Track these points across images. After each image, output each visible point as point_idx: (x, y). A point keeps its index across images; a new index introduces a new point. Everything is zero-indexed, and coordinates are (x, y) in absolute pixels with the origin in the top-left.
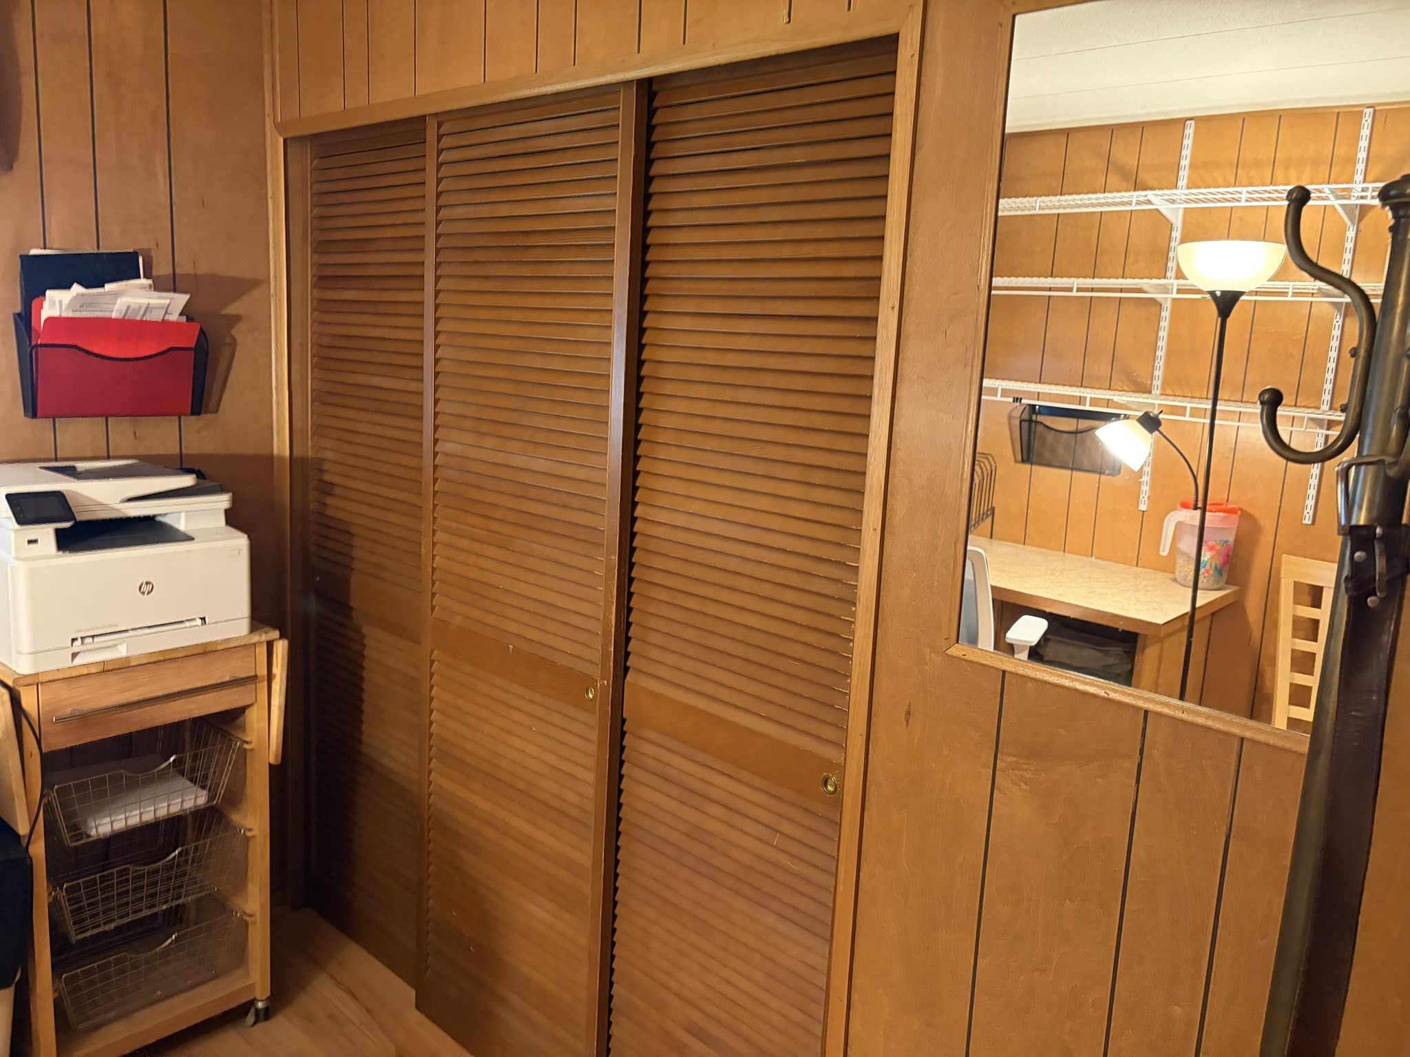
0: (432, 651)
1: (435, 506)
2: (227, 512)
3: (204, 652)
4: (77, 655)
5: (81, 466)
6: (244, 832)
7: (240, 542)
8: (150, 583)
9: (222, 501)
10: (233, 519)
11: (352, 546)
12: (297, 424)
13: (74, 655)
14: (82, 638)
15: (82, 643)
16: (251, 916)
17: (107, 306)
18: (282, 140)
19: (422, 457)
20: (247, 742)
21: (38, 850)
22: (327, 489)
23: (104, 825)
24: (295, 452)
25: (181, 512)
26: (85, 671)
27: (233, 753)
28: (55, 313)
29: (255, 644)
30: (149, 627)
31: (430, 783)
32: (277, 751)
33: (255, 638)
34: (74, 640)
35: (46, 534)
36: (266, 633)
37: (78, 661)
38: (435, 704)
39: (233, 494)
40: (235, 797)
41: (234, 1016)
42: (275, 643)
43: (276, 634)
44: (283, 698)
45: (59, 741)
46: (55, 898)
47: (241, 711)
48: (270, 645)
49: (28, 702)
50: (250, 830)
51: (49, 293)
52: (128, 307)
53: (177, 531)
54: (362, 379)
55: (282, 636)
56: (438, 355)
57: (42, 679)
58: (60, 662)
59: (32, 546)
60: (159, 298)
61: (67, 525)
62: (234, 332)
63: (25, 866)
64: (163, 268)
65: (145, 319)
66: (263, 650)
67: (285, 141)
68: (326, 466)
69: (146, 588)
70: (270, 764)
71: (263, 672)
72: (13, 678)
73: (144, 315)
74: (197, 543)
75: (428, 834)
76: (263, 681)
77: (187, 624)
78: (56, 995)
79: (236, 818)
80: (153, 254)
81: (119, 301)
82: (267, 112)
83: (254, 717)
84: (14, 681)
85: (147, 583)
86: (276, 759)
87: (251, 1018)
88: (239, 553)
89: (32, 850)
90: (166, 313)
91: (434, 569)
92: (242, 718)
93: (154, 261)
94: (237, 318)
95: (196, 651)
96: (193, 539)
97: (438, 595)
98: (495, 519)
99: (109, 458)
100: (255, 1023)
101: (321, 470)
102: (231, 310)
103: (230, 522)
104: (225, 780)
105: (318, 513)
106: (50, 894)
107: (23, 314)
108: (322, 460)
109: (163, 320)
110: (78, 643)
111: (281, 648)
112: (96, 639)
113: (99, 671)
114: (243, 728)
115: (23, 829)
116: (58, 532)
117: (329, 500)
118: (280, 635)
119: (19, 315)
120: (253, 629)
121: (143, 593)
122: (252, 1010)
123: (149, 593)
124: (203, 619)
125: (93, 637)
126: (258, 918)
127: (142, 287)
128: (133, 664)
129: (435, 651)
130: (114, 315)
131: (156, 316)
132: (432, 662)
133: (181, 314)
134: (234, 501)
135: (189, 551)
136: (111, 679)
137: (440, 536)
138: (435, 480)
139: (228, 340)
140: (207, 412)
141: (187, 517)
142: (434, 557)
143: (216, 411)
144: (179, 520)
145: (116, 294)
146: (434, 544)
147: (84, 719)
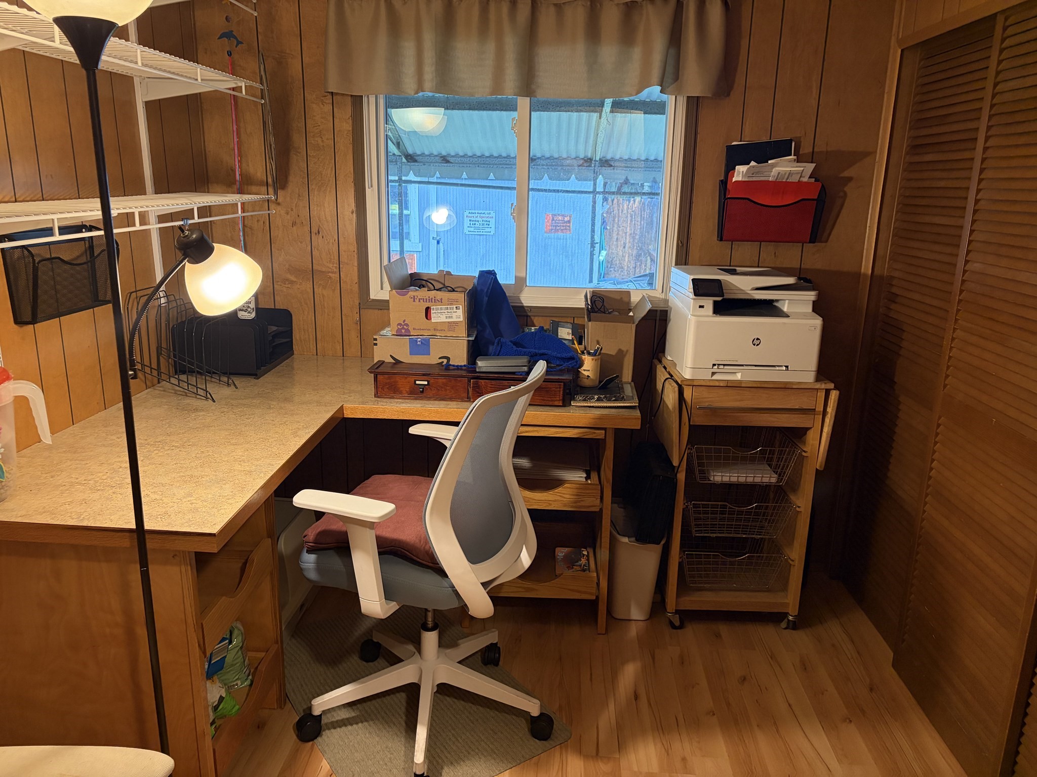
0: (940, 418)
1: (958, 310)
2: (814, 302)
3: (785, 387)
4: (714, 374)
5: (739, 269)
6: (796, 507)
7: (818, 322)
8: (759, 339)
9: (811, 296)
10: (817, 308)
11: (902, 339)
12: (880, 252)
13: (713, 374)
14: (719, 365)
15: (718, 368)
16: (793, 561)
17: (767, 173)
18: (899, 51)
19: (954, 274)
20: (805, 451)
21: (681, 476)
22: (893, 298)
23: (719, 477)
24: (876, 272)
25: (785, 300)
26: (717, 384)
27: (795, 456)
28: (740, 179)
29: (817, 389)
30: (756, 366)
31: (924, 511)
32: (821, 463)
33: (818, 386)
34: (714, 365)
35: (709, 303)
36: (825, 383)
37: (715, 377)
38: (936, 456)
39: (819, 293)
40: (794, 485)
41: (775, 618)
42: (831, 391)
43: (832, 386)
44: (831, 428)
45: (699, 420)
46: (687, 506)
47: (805, 430)
48: (828, 392)
49: (687, 394)
50: (799, 507)
51: (737, 167)
52: (779, 173)
53: (782, 311)
54: (927, 219)
55: (836, 388)
56: (978, 197)
57: (695, 383)
58: (705, 376)
59: (701, 309)
60: (797, 167)
61: (719, 299)
62: (845, 189)
63: (673, 483)
64: (806, 149)
65: (788, 181)
66: (822, 395)
67: (902, 51)
68: (894, 282)
69: (756, 342)
70: (816, 469)
71: (820, 408)
72: (681, 379)
73: (787, 179)
74: (792, 319)
75: (917, 548)
76: (820, 415)
77: (777, 368)
78: (681, 560)
79: (793, 497)
80: (802, 140)
81: (774, 170)
82: (893, 33)
83: (812, 436)
84: (682, 381)
85: (758, 339)
86: (820, 467)
87: (784, 624)
88: (815, 329)
89: (678, 475)
90: (801, 177)
91: (950, 357)
92: (805, 437)
93: (802, 144)
94: (850, 179)
95: (780, 386)
96: (789, 317)
97: (950, 377)
98: (997, 321)
99: (758, 267)
100: (786, 628)
101: (892, 285)
102: (846, 174)
103: (815, 310)
104: (789, 472)
105: (884, 315)
106: (684, 504)
107: (724, 181)
108: (892, 278)
109: (799, 181)
110: (716, 367)
111: (834, 395)
112: (726, 367)
113: (725, 386)
114: (804, 443)
115: (675, 463)
116: (715, 302)
117: (893, 306)
118: (835, 387)
119: (722, 181)
120: (818, 379)
121: (754, 345)
122: (786, 620)
123: (758, 345)
124: (787, 367)
125: (724, 365)
126: (796, 563)
127: (790, 161)
128: (743, 385)
129: (943, 418)
130: (771, 179)
131: (795, 179)
132: (939, 426)
133: (810, 177)
134: (819, 296)
135: (785, 323)
136: (730, 391)
137: (959, 333)
138: (961, 291)
139: (842, 194)
140: (821, 242)
141: (789, 303)
142: (951, 347)
143: (826, 241)
144: (784, 306)
145: (773, 166)
146: (953, 339)
147: (713, 411)
